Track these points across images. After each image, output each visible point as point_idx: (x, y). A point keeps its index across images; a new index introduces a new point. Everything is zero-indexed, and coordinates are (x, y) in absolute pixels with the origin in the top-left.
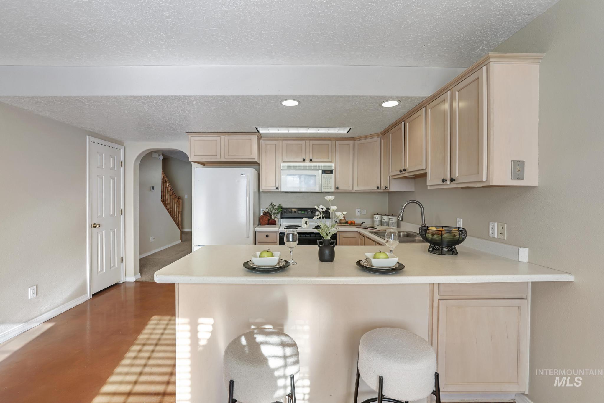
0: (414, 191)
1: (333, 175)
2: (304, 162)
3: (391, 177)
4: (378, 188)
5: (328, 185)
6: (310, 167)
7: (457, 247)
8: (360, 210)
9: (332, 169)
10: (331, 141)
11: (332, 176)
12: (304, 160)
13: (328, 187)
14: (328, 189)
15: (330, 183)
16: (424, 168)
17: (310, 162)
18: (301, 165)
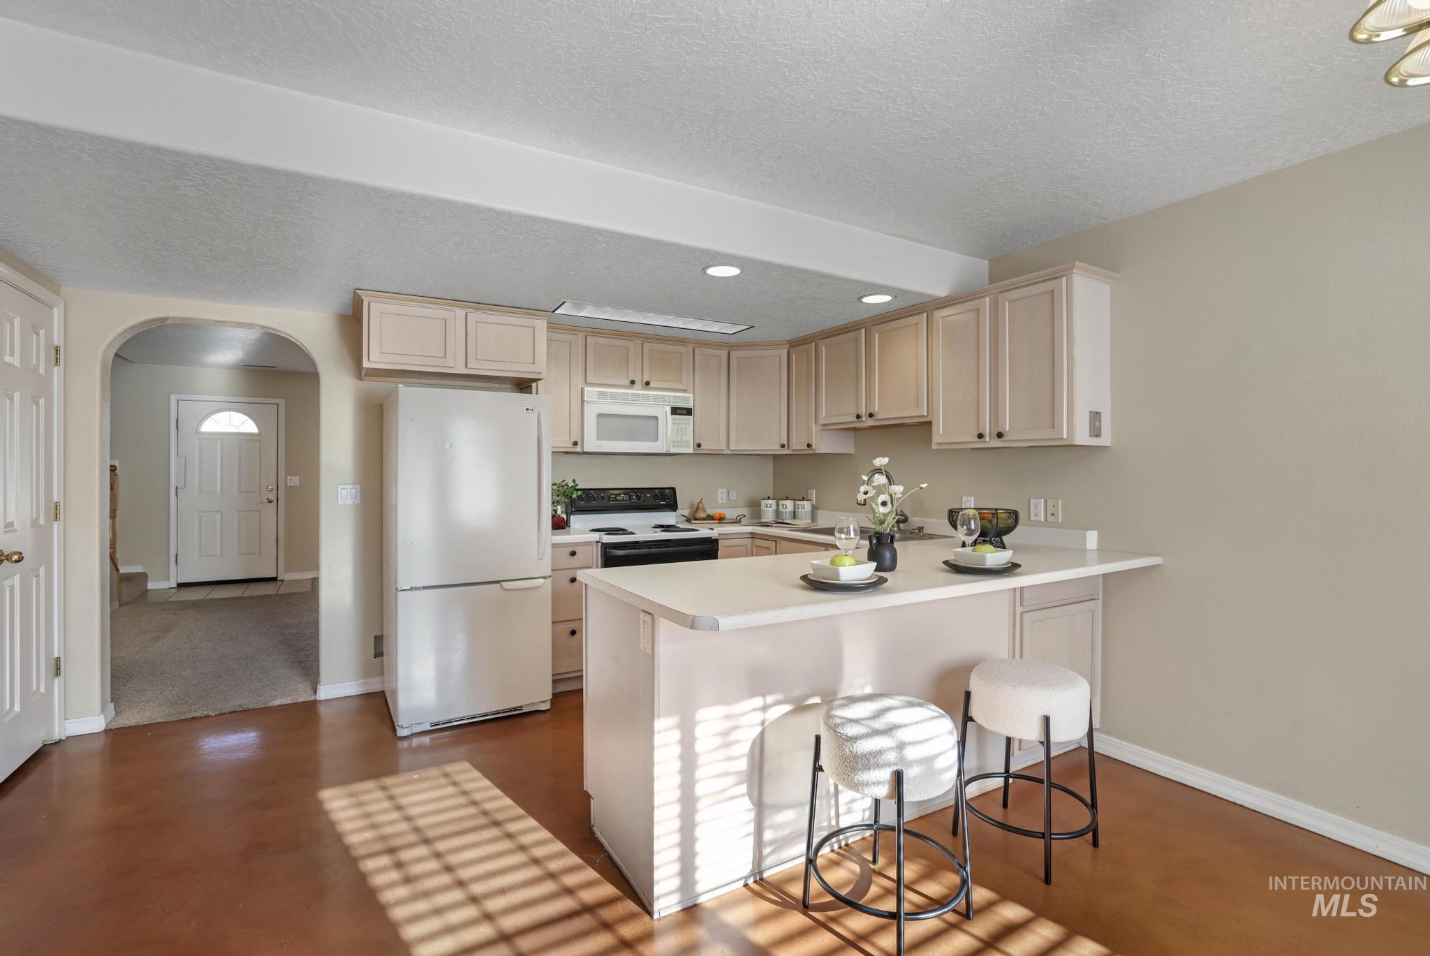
0: (853, 452)
1: (691, 417)
2: (631, 388)
3: (821, 427)
4: (783, 446)
5: (681, 438)
6: (646, 398)
7: (1005, 538)
8: (725, 490)
9: (690, 405)
10: (685, 346)
11: (689, 420)
12: (633, 382)
13: (681, 442)
14: (682, 446)
15: (685, 435)
16: (926, 414)
17: (644, 389)
18: (627, 394)
